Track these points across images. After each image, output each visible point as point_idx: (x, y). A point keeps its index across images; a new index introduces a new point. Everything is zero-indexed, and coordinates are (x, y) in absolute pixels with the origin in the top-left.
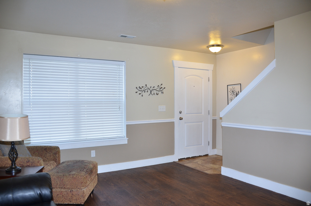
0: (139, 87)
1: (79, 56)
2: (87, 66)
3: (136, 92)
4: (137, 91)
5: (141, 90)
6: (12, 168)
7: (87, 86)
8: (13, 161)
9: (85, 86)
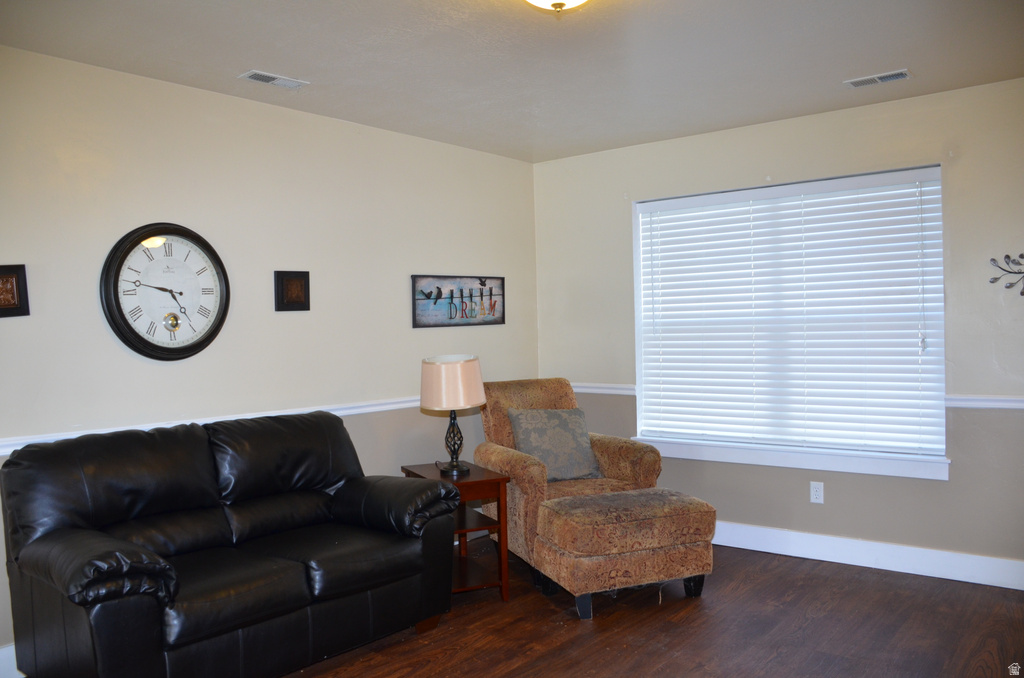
0: (1007, 257)
1: (768, 179)
2: (807, 206)
3: (994, 280)
4: (998, 273)
5: (1016, 268)
6: (452, 466)
7: (808, 272)
8: (455, 453)
9: (800, 272)
